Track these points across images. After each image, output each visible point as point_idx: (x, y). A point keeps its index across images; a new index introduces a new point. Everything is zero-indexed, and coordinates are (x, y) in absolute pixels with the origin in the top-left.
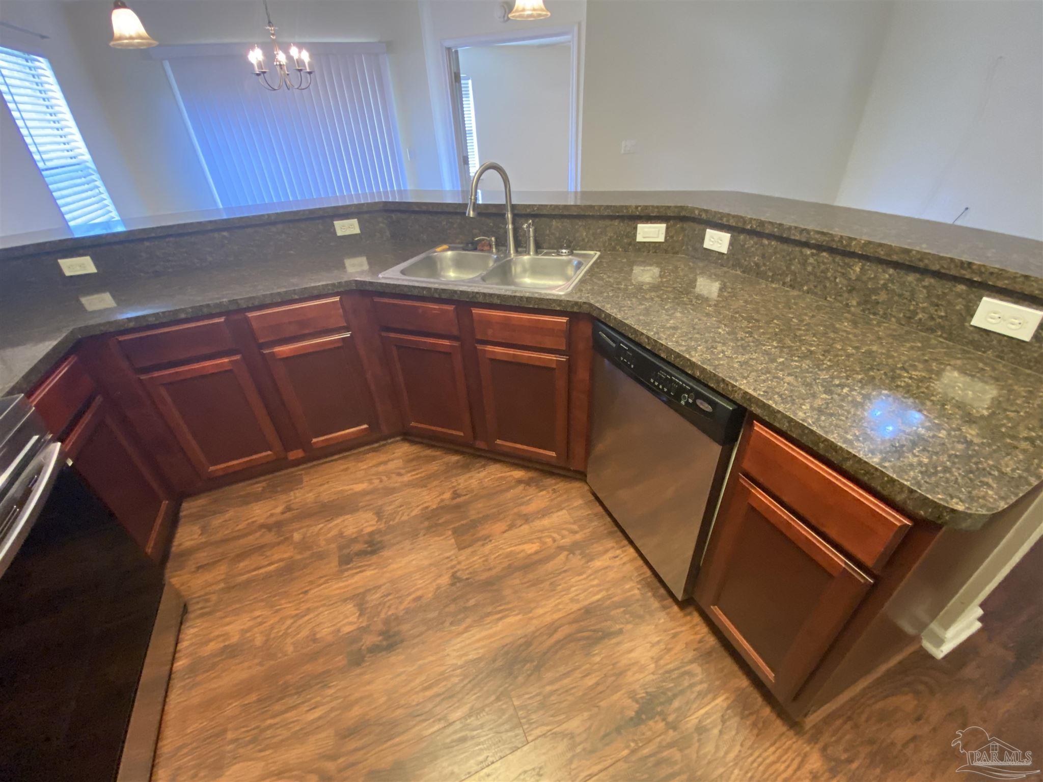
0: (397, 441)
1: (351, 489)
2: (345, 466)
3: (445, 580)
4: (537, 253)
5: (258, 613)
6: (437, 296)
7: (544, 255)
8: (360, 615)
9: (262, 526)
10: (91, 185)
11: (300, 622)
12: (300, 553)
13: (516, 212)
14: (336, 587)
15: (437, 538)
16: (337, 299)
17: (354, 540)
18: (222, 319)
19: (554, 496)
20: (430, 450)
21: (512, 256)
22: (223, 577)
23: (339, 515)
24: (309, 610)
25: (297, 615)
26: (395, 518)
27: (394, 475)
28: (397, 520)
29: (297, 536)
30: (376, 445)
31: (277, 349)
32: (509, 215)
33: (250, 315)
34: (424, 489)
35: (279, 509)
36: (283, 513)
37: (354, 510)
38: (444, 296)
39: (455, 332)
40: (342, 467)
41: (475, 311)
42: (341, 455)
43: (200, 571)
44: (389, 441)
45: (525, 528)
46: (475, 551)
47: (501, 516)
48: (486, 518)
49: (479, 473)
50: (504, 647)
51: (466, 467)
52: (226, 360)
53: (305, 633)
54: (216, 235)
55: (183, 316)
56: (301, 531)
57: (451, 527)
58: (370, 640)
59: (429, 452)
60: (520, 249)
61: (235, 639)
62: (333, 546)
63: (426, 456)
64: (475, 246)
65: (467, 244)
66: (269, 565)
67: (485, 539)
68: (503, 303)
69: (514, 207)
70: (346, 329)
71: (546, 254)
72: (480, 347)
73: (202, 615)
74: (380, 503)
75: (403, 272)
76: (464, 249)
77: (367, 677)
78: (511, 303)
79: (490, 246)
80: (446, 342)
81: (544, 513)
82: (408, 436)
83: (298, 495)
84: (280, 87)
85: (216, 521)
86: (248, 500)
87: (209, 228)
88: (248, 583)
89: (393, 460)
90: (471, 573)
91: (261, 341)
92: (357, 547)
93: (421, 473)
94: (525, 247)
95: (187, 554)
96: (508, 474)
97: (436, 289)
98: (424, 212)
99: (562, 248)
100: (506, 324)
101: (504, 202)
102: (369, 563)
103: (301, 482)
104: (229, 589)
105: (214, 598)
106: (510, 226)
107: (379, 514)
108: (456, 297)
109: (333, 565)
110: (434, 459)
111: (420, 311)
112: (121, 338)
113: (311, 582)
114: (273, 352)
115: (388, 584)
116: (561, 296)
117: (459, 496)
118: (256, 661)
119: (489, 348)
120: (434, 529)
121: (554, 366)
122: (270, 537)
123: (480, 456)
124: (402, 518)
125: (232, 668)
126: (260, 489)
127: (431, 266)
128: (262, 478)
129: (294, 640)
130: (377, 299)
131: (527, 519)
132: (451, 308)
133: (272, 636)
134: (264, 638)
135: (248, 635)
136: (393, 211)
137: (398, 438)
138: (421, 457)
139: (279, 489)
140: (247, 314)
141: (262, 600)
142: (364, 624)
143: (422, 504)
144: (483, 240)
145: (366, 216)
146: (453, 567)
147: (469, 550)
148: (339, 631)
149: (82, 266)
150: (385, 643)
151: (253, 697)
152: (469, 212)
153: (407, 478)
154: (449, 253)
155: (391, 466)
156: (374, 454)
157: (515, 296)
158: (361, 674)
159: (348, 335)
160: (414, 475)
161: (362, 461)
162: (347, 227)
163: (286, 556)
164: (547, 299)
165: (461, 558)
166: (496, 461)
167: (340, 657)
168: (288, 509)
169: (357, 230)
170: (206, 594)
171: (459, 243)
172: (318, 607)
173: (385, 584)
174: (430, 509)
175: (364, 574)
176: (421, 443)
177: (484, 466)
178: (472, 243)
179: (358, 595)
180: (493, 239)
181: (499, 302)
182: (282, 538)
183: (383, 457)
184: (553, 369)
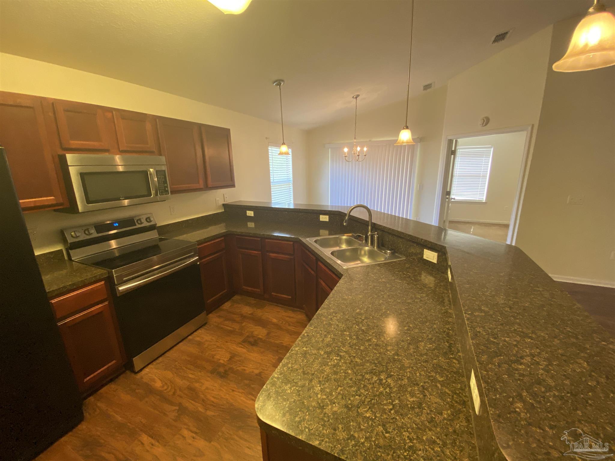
0: (303, 312)
1: (271, 319)
2: (279, 310)
3: (257, 371)
5: (214, 338)
8: (228, 360)
9: (241, 314)
11: (217, 349)
12: (239, 329)
14: (233, 347)
15: (272, 356)
17: (253, 337)
18: (259, 239)
22: (220, 322)
25: (219, 346)
26: (270, 339)
27: (287, 324)
29: (244, 324)
31: (271, 254)
33: (267, 240)
34: (289, 336)
35: (249, 312)
36: (250, 314)
37: (264, 327)
43: (218, 317)
44: (301, 311)
50: (243, 409)
52: (257, 252)
53: (214, 353)
54: (284, 212)
55: (251, 235)
56: (246, 323)
57: (280, 356)
58: (222, 370)
61: (203, 341)
62: (247, 334)
64: (357, 237)
66: (230, 327)
73: (205, 329)
74: (273, 330)
77: (209, 379)
83: (259, 311)
85: (236, 306)
87: (282, 210)
88: (221, 328)
89: (294, 318)
90: (265, 377)
91: (267, 250)
92: (251, 340)
93: (295, 330)
104: (217, 327)
105: (212, 326)
107: (268, 334)
109: (241, 340)
112: (237, 236)
113: (231, 341)
114: (269, 255)
115: (244, 358)
118: (199, 350)
120: (275, 352)
122: (239, 319)
124: (272, 341)
125: (195, 348)
126: (253, 303)
129: (210, 352)
133: (209, 347)
134: (207, 346)
135: (206, 342)
136: (341, 215)
142: (225, 364)
143: (283, 340)
145: (333, 216)
146: (264, 370)
148: (220, 360)
149: (251, 214)
150: (222, 374)
153: (289, 328)
155: (291, 320)
156: (291, 312)
158: (209, 377)
160: (292, 328)
161: (285, 312)
162: (324, 218)
163: (236, 328)
167: (211, 367)
168: (252, 314)
169: (327, 220)
170: (212, 324)
172: (224, 349)
174: (282, 344)
179: (235, 354)
182: (241, 322)
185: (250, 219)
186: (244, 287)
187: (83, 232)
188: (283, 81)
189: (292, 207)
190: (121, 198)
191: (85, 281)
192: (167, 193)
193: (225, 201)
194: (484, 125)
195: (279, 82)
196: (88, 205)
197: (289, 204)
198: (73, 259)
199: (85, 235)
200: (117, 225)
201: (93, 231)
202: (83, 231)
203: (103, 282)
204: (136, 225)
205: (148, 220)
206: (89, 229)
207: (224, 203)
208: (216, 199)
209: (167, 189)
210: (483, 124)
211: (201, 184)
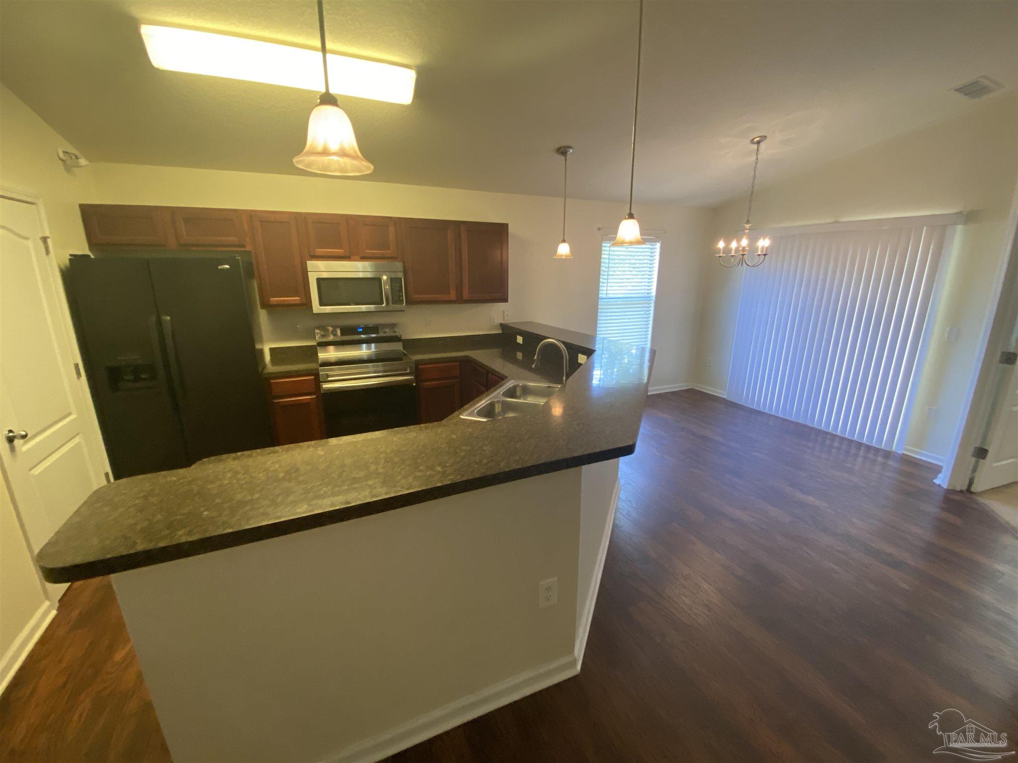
188: (569, 147)
192: (402, 302)
193: (505, 320)
195: (562, 151)
196: (321, 307)
200: (361, 330)
203: (313, 377)
204: (378, 333)
207: (502, 322)
208: (491, 316)
211: (453, 295)
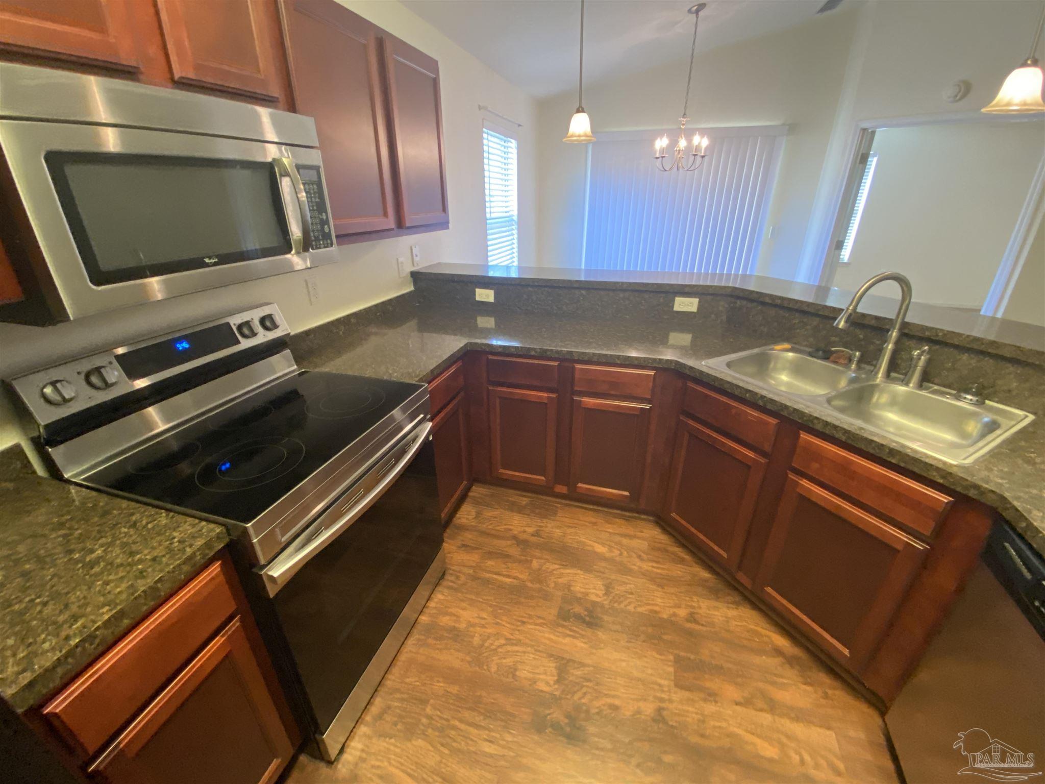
0: (649, 521)
1: (591, 546)
4: (920, 386)
5: (484, 615)
6: (761, 403)
7: (930, 393)
8: (557, 681)
9: (515, 537)
10: (510, 233)
11: (509, 648)
12: (531, 581)
13: (906, 331)
14: (547, 636)
15: (654, 654)
16: (652, 373)
17: (578, 600)
18: (556, 364)
19: (823, 701)
20: (680, 549)
21: (878, 381)
22: (474, 564)
23: (573, 566)
24: (518, 643)
25: (510, 639)
26: (622, 602)
27: (634, 555)
28: (622, 606)
29: (535, 564)
30: (627, 514)
31: (586, 399)
32: (894, 334)
33: (578, 366)
34: (660, 589)
35: (531, 530)
36: (532, 535)
37: (588, 569)
38: (769, 406)
39: (767, 447)
40: (594, 520)
41: (804, 436)
42: (595, 507)
43: (463, 548)
44: (643, 517)
45: (766, 718)
46: (692, 700)
47: (739, 680)
48: (718, 670)
49: (728, 608)
51: (714, 593)
52: (546, 395)
53: (508, 661)
54: (577, 292)
55: (533, 353)
56: (539, 561)
57: (676, 652)
58: (557, 714)
59: (679, 551)
60: (893, 375)
61: (462, 626)
62: (560, 593)
63: (673, 553)
64: (827, 355)
65: (818, 350)
66: (508, 576)
67: (710, 695)
68: (850, 442)
69: (905, 325)
70: (648, 401)
71: (935, 392)
72: (791, 476)
73: (450, 588)
74: (613, 577)
75: (729, 365)
76: (811, 355)
77: (542, 750)
78: (863, 447)
79: (850, 360)
80: (751, 454)
81: (799, 716)
82: (663, 522)
83: (549, 525)
84: (671, 169)
85: (488, 513)
86: (514, 507)
87: (575, 286)
88: (487, 582)
89: (639, 538)
90: (679, 723)
91: (576, 388)
92: (578, 609)
93: (663, 569)
94: (906, 374)
95: (462, 528)
96: (768, 633)
97: (763, 397)
98: (776, 306)
99: (967, 391)
100: (844, 468)
101: (893, 317)
102: (583, 633)
103: (555, 514)
104: (475, 578)
105: (463, 578)
106: (890, 346)
107: (608, 588)
108: (785, 413)
109: (551, 613)
110: (682, 561)
111: (734, 411)
112: (490, 357)
113: (530, 617)
114: (581, 401)
115: (592, 668)
116: (951, 465)
117: (696, 622)
118: (468, 658)
119: (805, 483)
120: (656, 641)
121: (899, 547)
122: (514, 551)
123: (736, 589)
124: (629, 608)
125: (452, 651)
126: (524, 503)
127: (763, 364)
128: (529, 494)
129: (499, 661)
130: (690, 384)
131: (772, 707)
132: (773, 421)
133: (486, 644)
134: (481, 643)
135: (471, 629)
136: (738, 298)
137: (651, 518)
138: (667, 551)
139: (537, 511)
140: (575, 365)
141: (491, 606)
142: (557, 693)
143: (653, 605)
144: (843, 351)
145: (709, 298)
146: (662, 700)
147: (687, 694)
148: (535, 682)
149: (487, 296)
150: (567, 729)
151: (454, 689)
152: (839, 322)
153: (646, 566)
154: (791, 354)
155: (635, 543)
156: (623, 522)
157: (872, 441)
158: (539, 744)
159: (647, 406)
160: (653, 567)
161: (610, 523)
162: (686, 305)
163: (521, 576)
164: (926, 463)
165: (675, 697)
166: (754, 606)
167: (527, 710)
168: (537, 534)
169: (694, 309)
170: (459, 572)
171: (806, 346)
172: (527, 645)
173: (588, 666)
174: (659, 615)
175: (575, 641)
176: (674, 536)
177: (737, 604)
178: (824, 352)
179: (563, 659)
180: (857, 354)
181: (843, 438)
182: (523, 558)
183: (630, 531)
184: (898, 551)
185: (484, 308)
186: (502, 471)
187: (84, 383)
189: (514, 274)
190: (207, 260)
191: (159, 585)
192: (329, 241)
193: (415, 264)
194: (958, 98)
197: (508, 268)
198: (66, 476)
199: (93, 392)
201: (114, 374)
202: (83, 376)
204: (238, 342)
205: (268, 324)
206: (103, 370)
207: (412, 269)
208: (397, 259)
209: (327, 230)
210: (956, 96)
211: (391, 218)
